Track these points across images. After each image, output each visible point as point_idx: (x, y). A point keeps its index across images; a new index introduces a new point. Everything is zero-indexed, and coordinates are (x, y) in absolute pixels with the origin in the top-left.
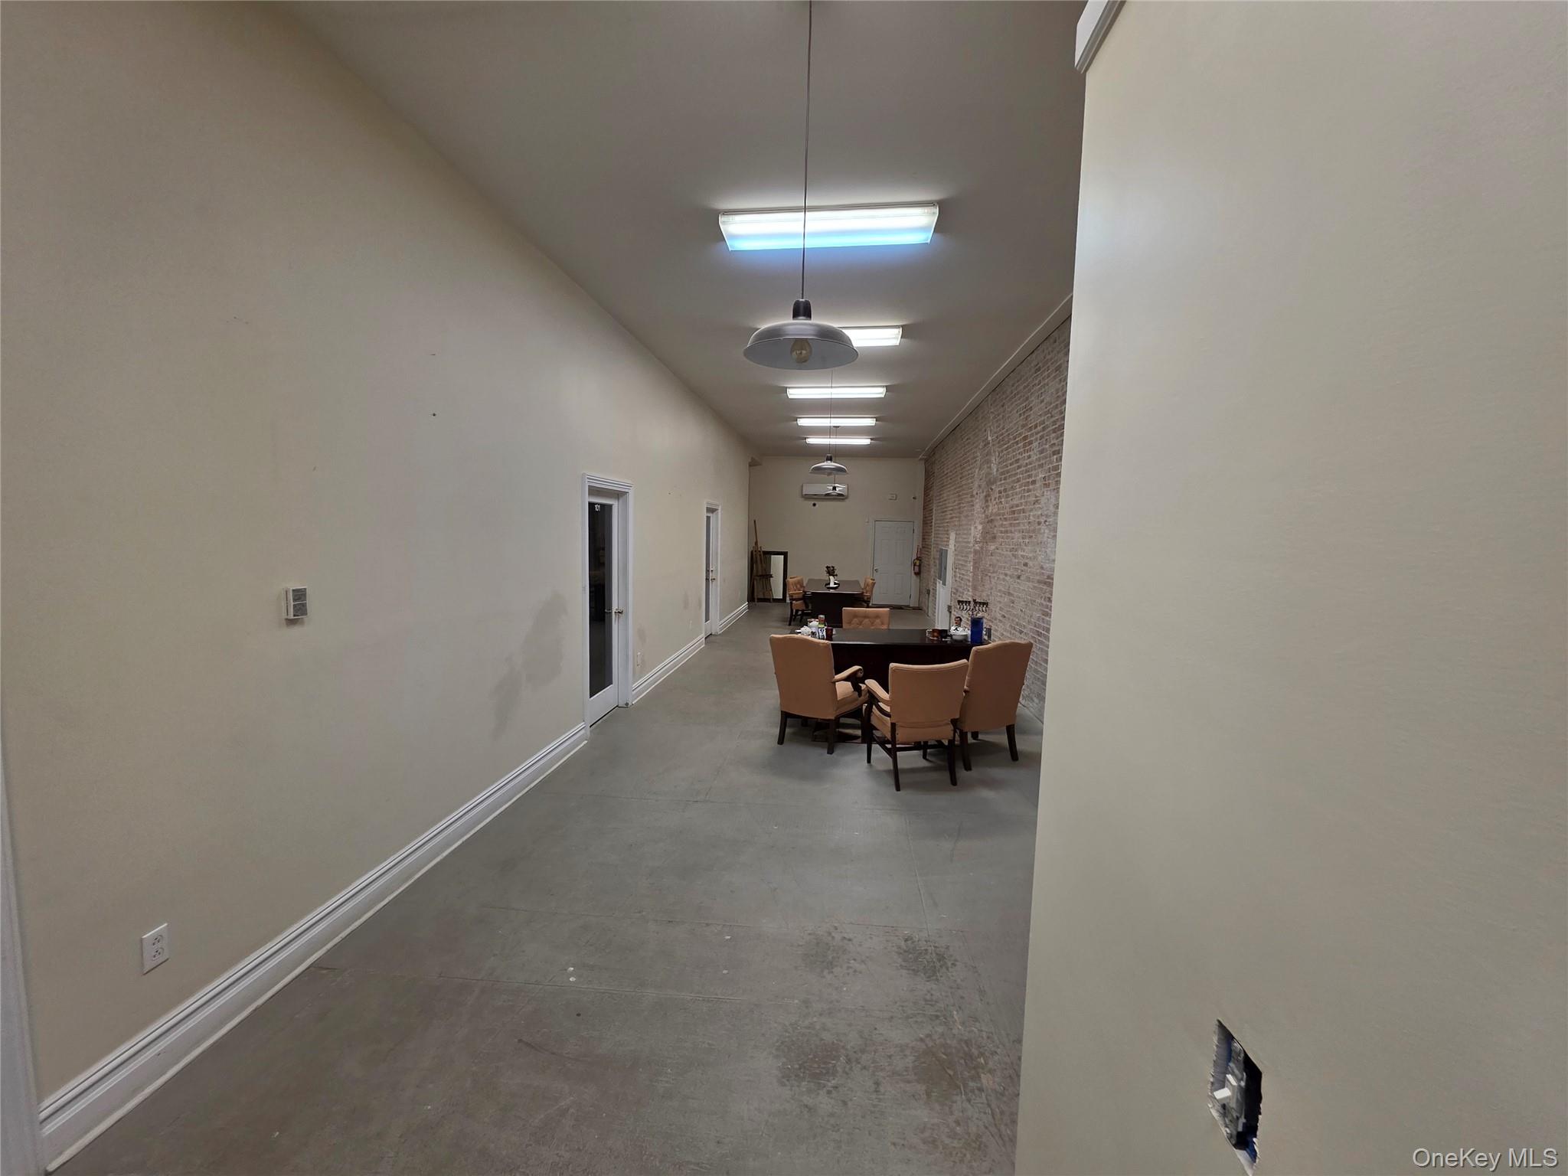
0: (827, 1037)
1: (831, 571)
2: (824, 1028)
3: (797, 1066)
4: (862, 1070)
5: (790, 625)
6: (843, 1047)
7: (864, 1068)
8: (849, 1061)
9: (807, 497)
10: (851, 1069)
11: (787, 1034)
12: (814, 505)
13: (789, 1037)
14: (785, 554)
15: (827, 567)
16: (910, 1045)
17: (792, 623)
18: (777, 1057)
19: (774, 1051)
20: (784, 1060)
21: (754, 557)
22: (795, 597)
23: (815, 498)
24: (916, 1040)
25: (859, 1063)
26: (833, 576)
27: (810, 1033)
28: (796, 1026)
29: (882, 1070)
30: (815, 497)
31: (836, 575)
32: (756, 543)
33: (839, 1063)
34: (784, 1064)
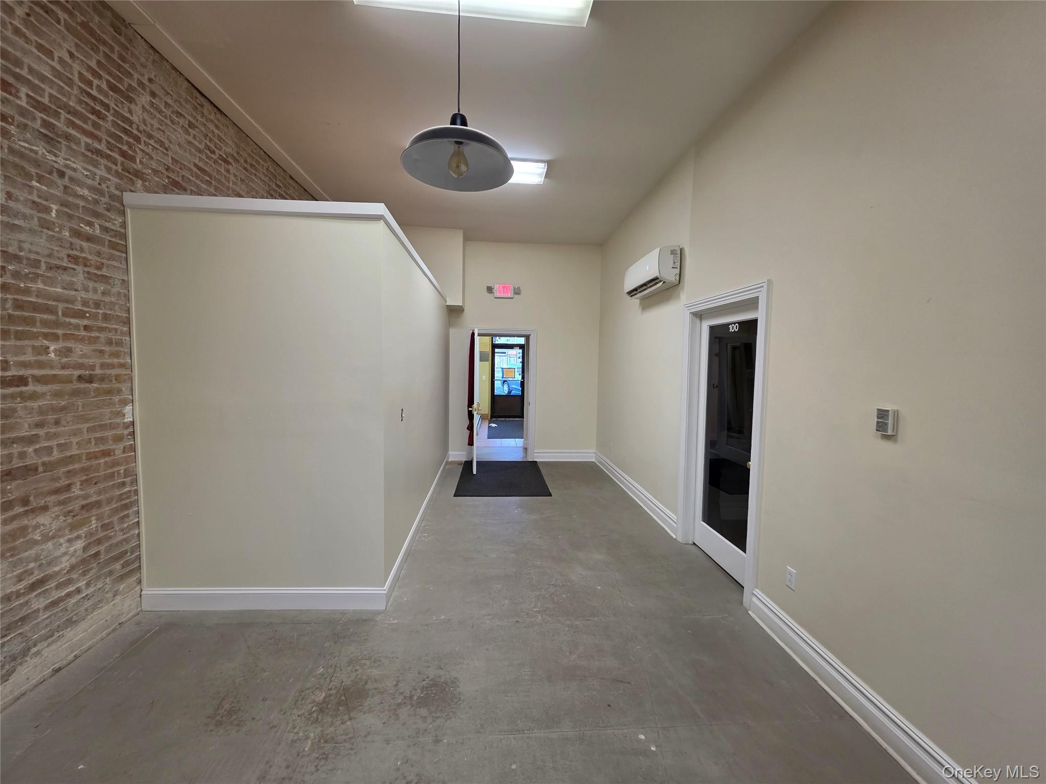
0: (424, 712)
2: (424, 718)
3: (447, 689)
4: (404, 692)
6: (413, 706)
7: (402, 693)
8: (411, 697)
10: (411, 692)
11: (453, 710)
13: (452, 708)
16: (362, 713)
18: (460, 694)
19: (462, 697)
20: (455, 692)
24: (355, 718)
25: (404, 696)
27: (436, 714)
28: (447, 717)
29: (390, 694)
33: (418, 695)
34: (455, 690)
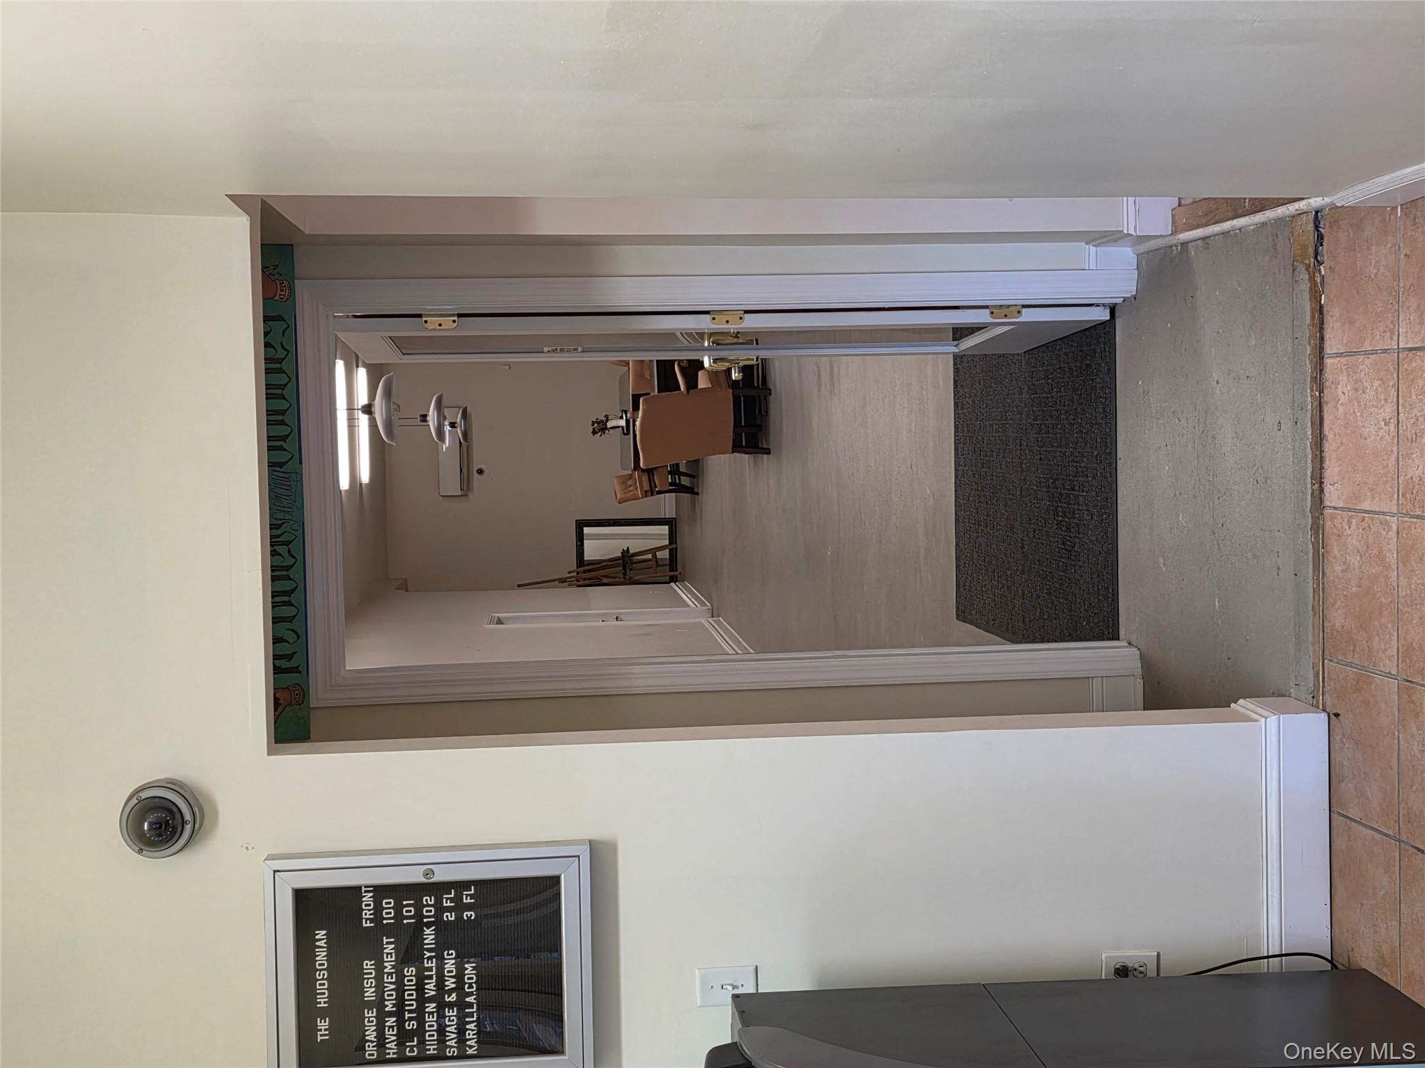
1: (601, 427)
5: (697, 494)
9: (466, 485)
12: (480, 472)
14: (581, 525)
15: (594, 432)
17: (696, 490)
21: (587, 582)
22: (646, 487)
23: (468, 472)
26: (607, 421)
30: (465, 470)
31: (607, 416)
32: (562, 581)
